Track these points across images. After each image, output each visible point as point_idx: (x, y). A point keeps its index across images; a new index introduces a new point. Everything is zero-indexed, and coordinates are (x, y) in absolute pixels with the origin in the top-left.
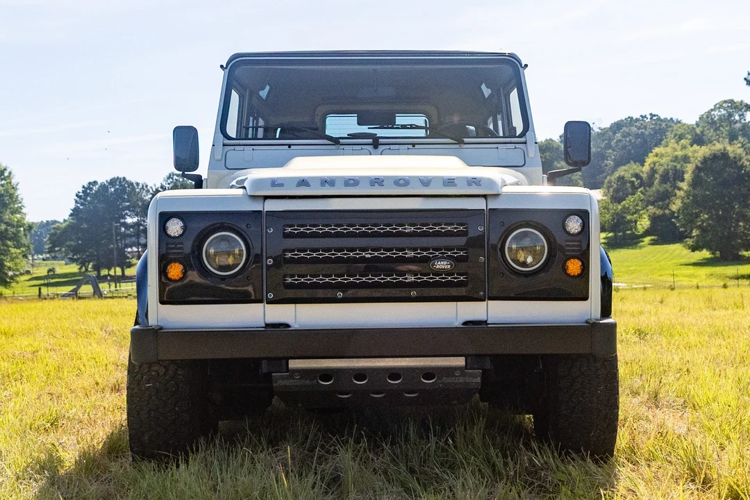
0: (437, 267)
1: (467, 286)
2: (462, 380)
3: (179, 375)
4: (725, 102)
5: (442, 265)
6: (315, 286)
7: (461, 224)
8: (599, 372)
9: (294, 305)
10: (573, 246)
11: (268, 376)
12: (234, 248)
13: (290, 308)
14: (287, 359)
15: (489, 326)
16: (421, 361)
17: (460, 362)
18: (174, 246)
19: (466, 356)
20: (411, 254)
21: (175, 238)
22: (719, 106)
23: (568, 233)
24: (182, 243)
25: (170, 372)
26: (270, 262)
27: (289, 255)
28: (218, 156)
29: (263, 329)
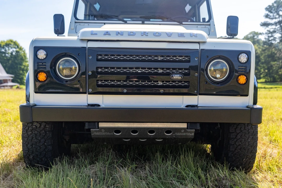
0: (174, 78)
1: (189, 88)
2: (184, 134)
3: (47, 128)
4: (252, 32)
5: (177, 77)
6: (113, 86)
7: (187, 57)
8: (249, 131)
9: (102, 95)
10: (242, 69)
11: (89, 130)
12: (72, 66)
13: (100, 96)
14: (98, 122)
15: (199, 108)
16: (165, 125)
17: (184, 125)
18: (42, 64)
19: (187, 123)
20: (161, 71)
21: (41, 60)
22: (250, 33)
23: (240, 62)
24: (45, 63)
25: (42, 126)
26: (90, 73)
27: (100, 70)
28: (73, 27)
29: (87, 107)
